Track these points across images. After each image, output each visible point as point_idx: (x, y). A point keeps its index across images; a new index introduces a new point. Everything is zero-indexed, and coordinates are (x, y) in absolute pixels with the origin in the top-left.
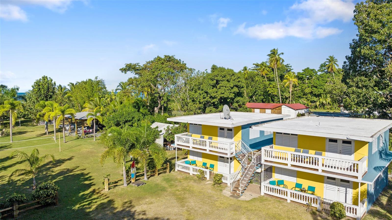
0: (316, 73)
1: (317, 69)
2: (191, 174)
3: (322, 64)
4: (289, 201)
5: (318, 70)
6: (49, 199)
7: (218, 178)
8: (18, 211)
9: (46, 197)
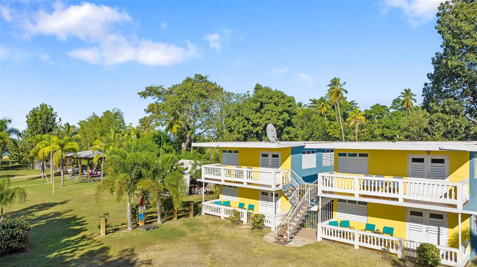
0: (388, 111)
1: (389, 105)
2: (222, 218)
3: (395, 100)
4: (356, 247)
5: (391, 107)
6: (15, 242)
7: (258, 220)
9: (10, 240)
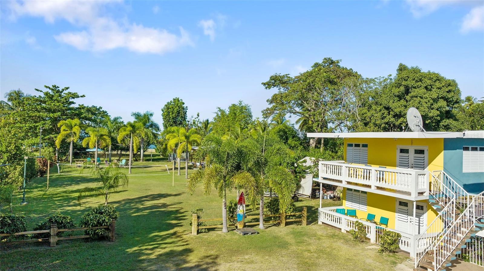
2: (343, 231)
6: (101, 229)
7: (390, 240)
8: (57, 239)
9: (97, 226)
